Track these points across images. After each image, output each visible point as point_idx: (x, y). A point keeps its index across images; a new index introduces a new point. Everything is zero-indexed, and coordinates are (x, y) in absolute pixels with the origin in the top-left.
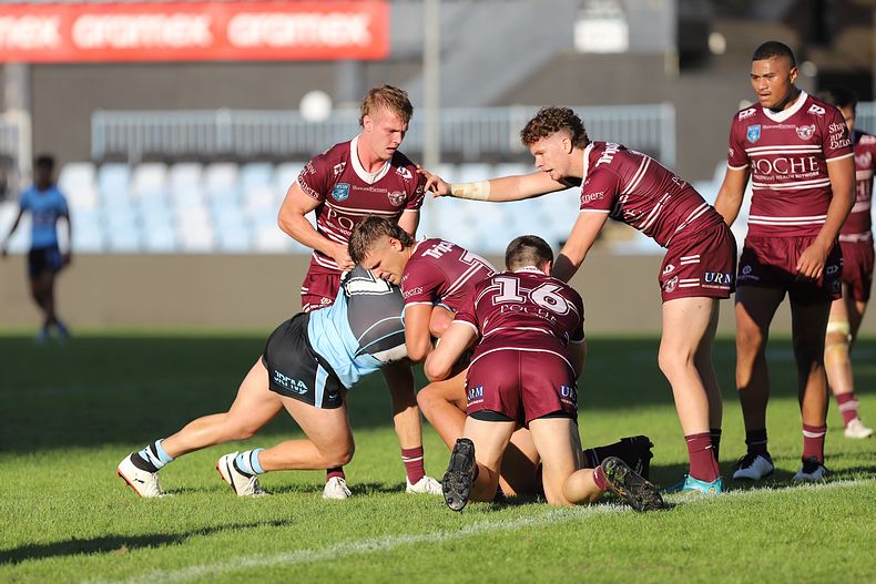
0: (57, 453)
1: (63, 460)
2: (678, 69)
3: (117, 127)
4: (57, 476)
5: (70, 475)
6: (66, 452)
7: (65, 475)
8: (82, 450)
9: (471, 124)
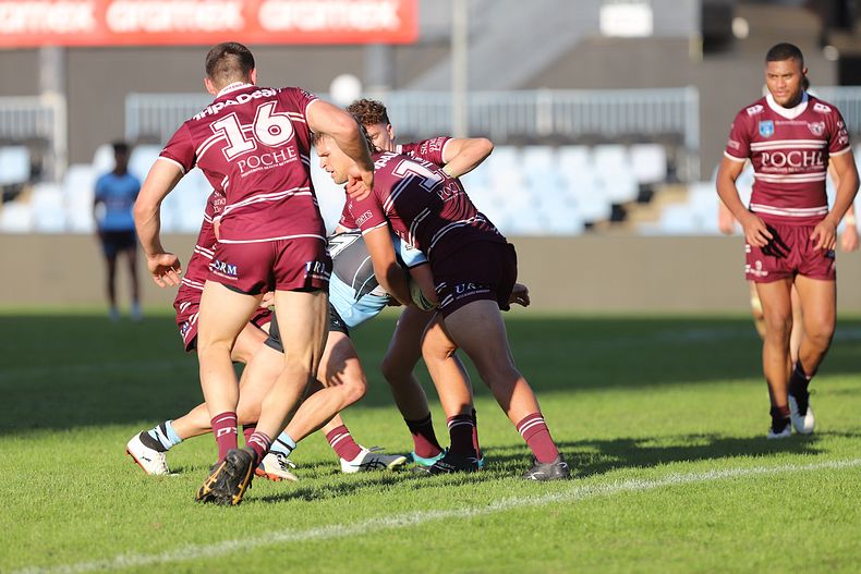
0: (92, 430)
1: (98, 436)
2: (702, 53)
3: (150, 110)
4: (93, 452)
5: (105, 451)
6: (101, 428)
7: (101, 451)
8: (117, 427)
9: (498, 107)
